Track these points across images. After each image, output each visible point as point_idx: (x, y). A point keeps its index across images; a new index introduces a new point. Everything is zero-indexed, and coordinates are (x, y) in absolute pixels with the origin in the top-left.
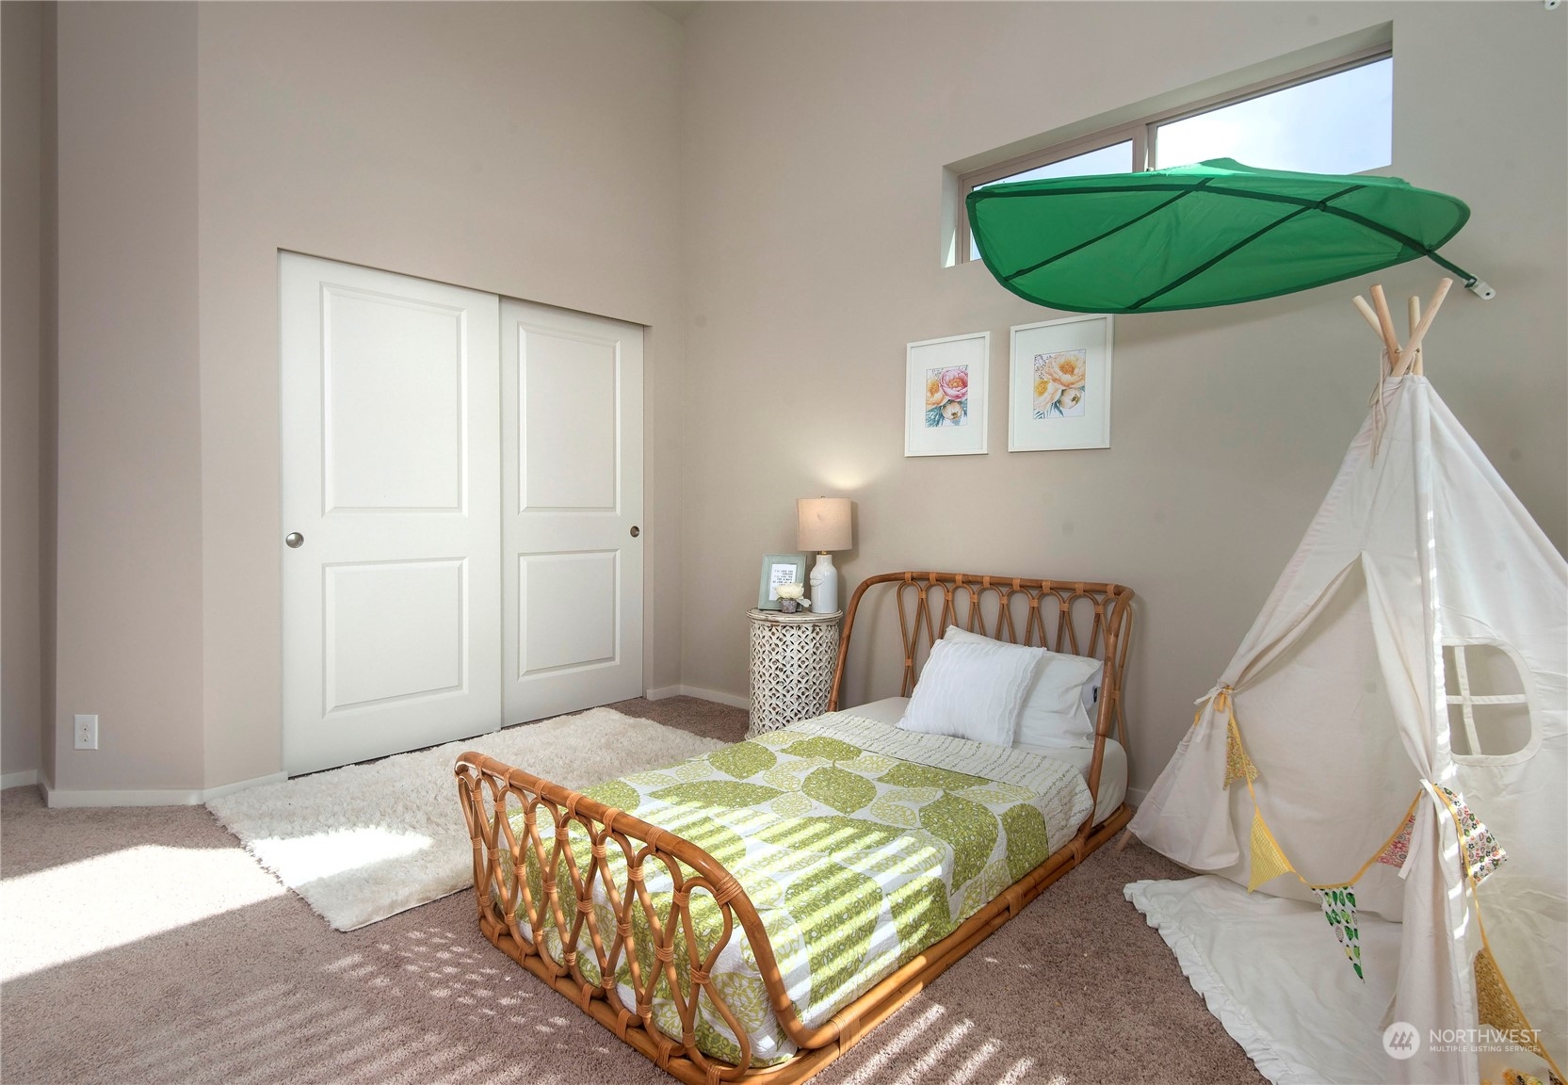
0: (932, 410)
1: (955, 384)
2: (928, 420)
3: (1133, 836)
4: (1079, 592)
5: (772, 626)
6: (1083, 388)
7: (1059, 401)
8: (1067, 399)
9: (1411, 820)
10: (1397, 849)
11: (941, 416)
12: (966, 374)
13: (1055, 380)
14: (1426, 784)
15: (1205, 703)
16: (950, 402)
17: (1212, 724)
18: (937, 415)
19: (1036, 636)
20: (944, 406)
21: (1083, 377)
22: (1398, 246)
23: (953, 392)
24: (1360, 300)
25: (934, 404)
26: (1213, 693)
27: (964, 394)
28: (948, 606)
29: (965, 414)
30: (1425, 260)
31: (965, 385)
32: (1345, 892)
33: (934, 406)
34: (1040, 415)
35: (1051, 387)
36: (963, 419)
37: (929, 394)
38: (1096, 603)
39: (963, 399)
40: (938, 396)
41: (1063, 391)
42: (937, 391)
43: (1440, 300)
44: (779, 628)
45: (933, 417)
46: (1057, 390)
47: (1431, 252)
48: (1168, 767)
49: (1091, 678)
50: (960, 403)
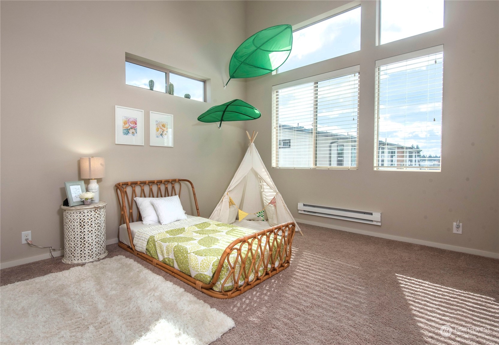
0: (125, 130)
1: (133, 123)
2: (124, 133)
4: (175, 181)
5: (96, 210)
7: (162, 134)
8: (164, 134)
11: (128, 132)
12: (136, 121)
13: (161, 128)
16: (131, 128)
18: (127, 132)
19: (159, 195)
20: (129, 129)
23: (132, 125)
25: (126, 128)
27: (136, 127)
28: (134, 191)
29: (136, 133)
31: (136, 124)
33: (126, 129)
34: (157, 137)
35: (160, 130)
36: (136, 134)
37: (124, 124)
39: (136, 128)
40: (127, 125)
41: (163, 131)
42: (127, 124)
44: (98, 210)
45: (125, 132)
46: (161, 131)
50: (135, 129)
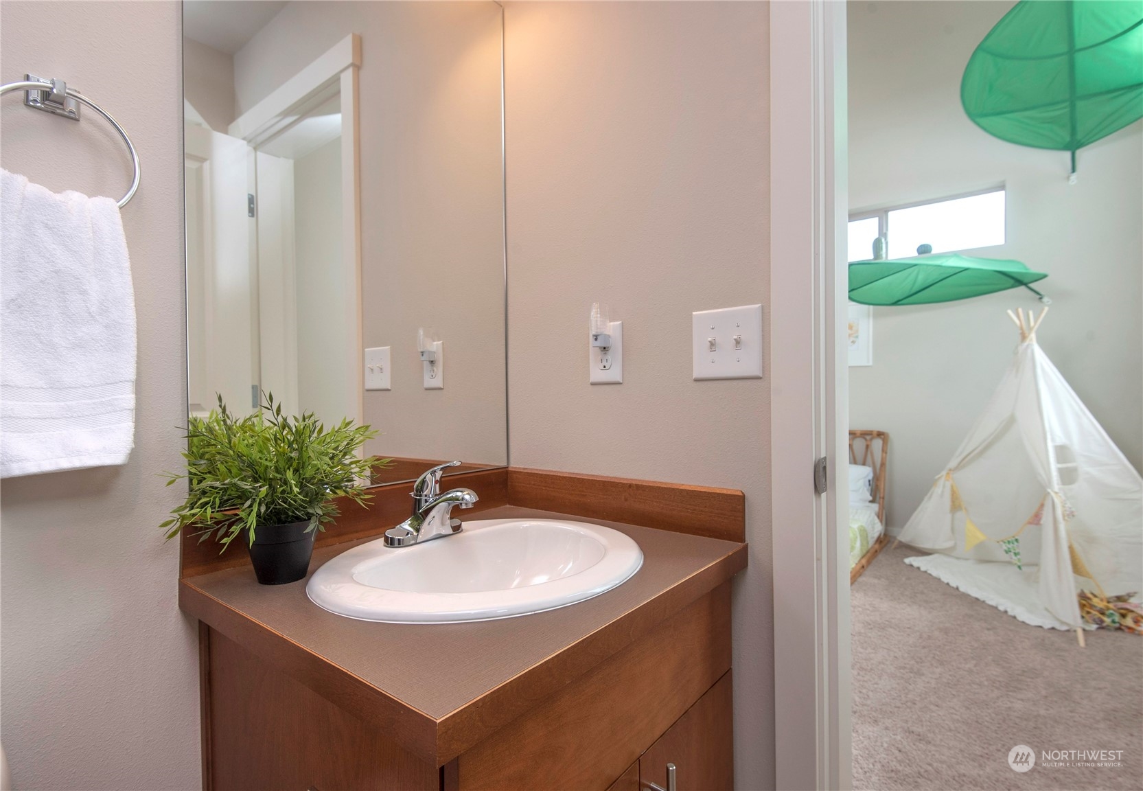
3: (900, 542)
4: (858, 435)
6: (857, 337)
8: (849, 342)
9: (1042, 505)
10: (1036, 519)
14: (1049, 490)
15: (939, 478)
17: (944, 487)
21: (857, 331)
22: (1012, 282)
24: (1010, 312)
26: (944, 473)
30: (1023, 288)
32: (1013, 539)
38: (866, 439)
43: (1043, 315)
47: (1026, 284)
48: (919, 509)
49: (868, 475)
